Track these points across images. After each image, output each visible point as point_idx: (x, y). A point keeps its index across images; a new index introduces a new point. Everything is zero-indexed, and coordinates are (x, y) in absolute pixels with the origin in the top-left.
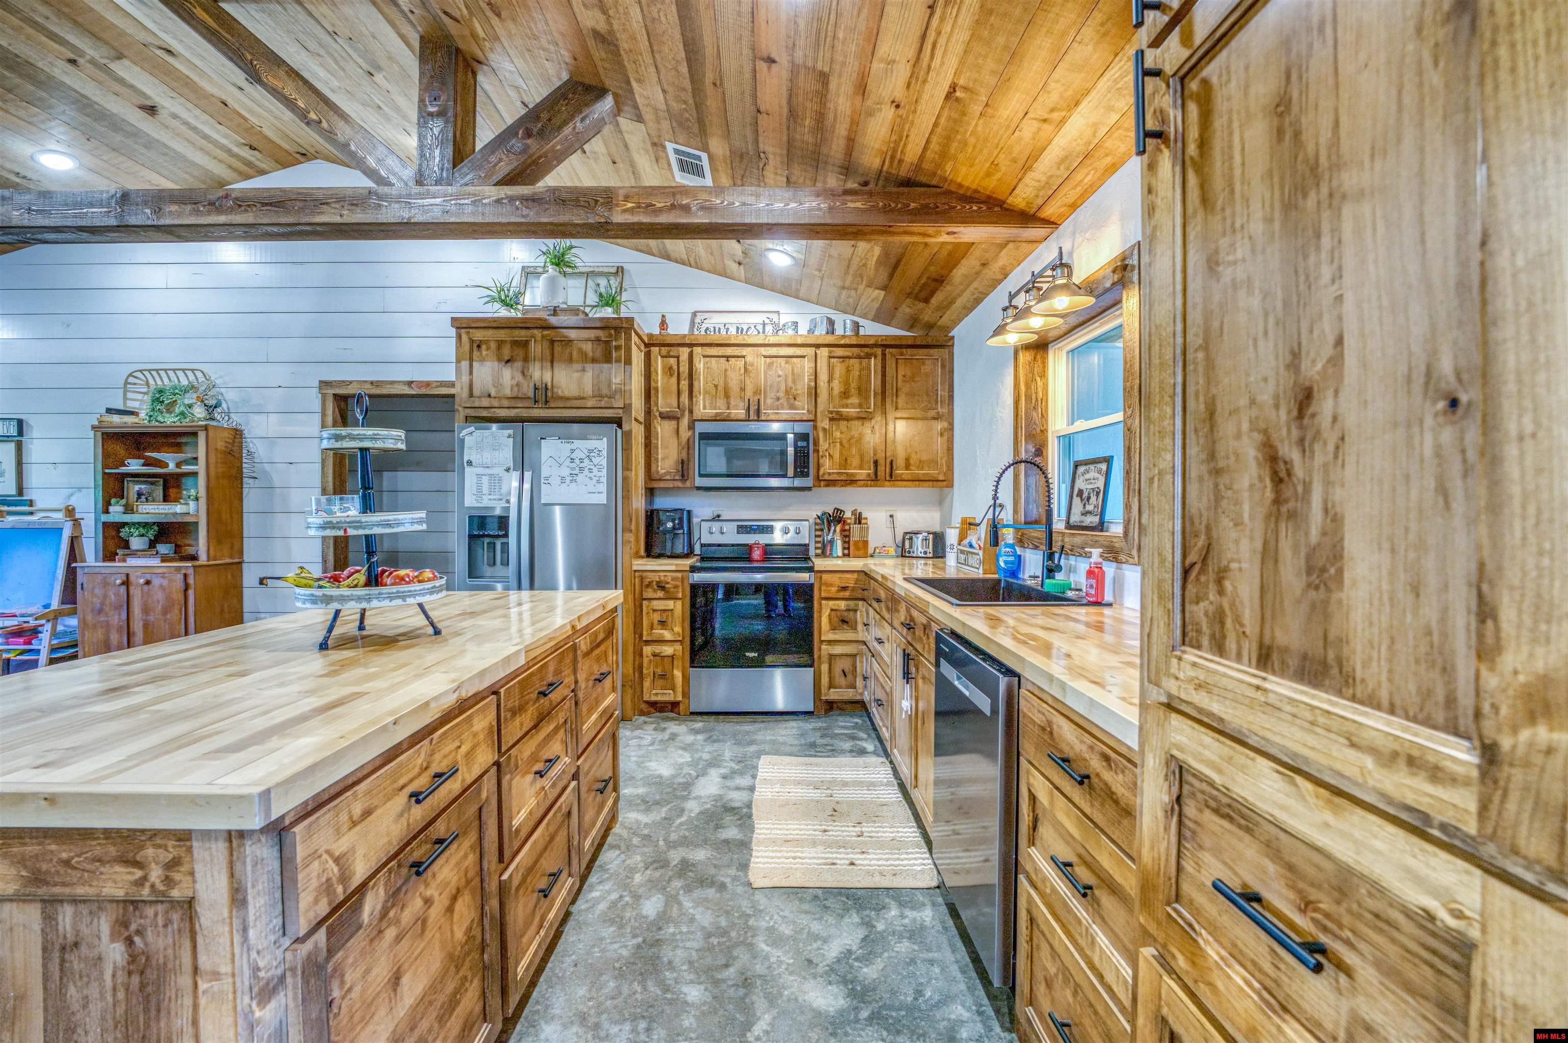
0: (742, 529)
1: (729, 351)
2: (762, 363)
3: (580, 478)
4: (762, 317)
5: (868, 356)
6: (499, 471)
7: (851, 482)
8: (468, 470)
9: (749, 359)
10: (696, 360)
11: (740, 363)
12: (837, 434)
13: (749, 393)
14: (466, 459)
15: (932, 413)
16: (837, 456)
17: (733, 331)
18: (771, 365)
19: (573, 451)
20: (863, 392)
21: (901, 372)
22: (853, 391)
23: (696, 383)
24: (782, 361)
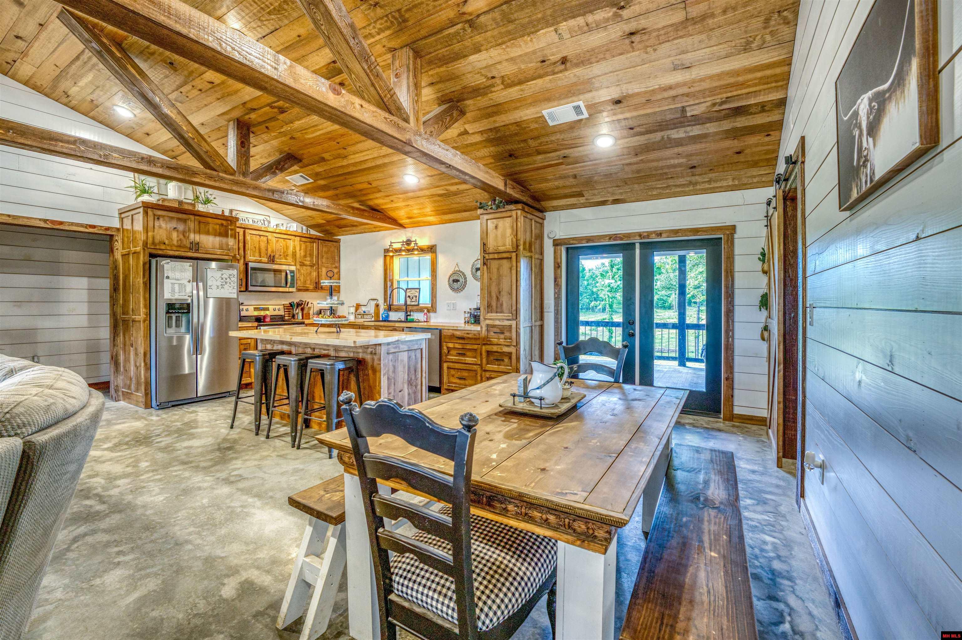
0: (256, 309)
1: (261, 233)
2: (274, 240)
3: (226, 286)
4: (262, 218)
5: (313, 242)
6: (185, 282)
7: (307, 290)
8: (166, 281)
9: (269, 237)
10: (247, 235)
11: (265, 239)
12: (302, 271)
13: (269, 253)
14: (166, 275)
15: (334, 266)
16: (302, 280)
17: (251, 222)
18: (277, 241)
19: (222, 274)
20: (311, 255)
21: (324, 249)
22: (308, 255)
23: (247, 245)
24: (282, 240)
